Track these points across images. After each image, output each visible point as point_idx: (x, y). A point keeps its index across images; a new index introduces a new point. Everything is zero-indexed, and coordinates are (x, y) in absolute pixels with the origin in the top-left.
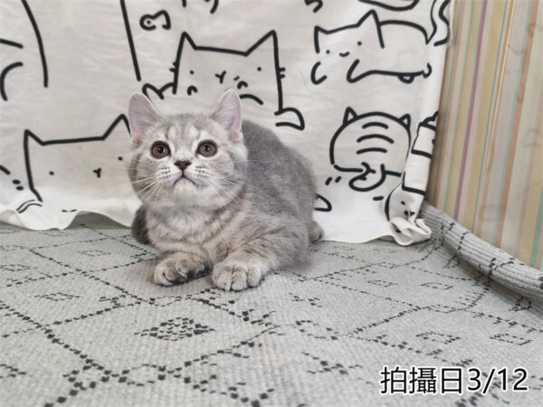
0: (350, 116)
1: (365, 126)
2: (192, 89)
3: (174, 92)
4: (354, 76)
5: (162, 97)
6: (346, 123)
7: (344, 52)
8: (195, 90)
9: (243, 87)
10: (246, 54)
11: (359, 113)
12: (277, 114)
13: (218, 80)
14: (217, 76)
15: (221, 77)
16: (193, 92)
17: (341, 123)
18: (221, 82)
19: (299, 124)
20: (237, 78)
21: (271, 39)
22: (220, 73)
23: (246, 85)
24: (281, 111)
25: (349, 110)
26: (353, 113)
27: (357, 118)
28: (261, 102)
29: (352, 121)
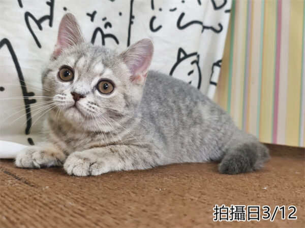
0: (182, 56)
1: (192, 63)
3: (51, 25)
4: (182, 24)
5: (40, 28)
6: (179, 60)
9: (108, 27)
11: (188, 53)
13: (89, 18)
14: (88, 14)
15: (92, 16)
17: (175, 61)
18: (92, 20)
20: (104, 19)
22: (91, 13)
23: (111, 26)
25: (181, 50)
26: (184, 53)
27: (187, 56)
28: (118, 42)
29: (184, 59)
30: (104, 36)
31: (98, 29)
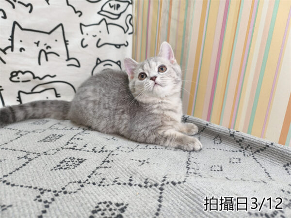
1: (105, 65)
2: (22, 49)
3: (12, 51)
4: (99, 45)
5: (5, 54)
6: (97, 64)
7: (94, 35)
8: (24, 50)
9: (49, 49)
10: (49, 33)
11: (102, 60)
12: (67, 60)
13: (36, 45)
14: (35, 43)
15: (37, 44)
16: (22, 50)
17: (95, 64)
18: (38, 46)
19: (77, 65)
20: (45, 44)
21: (60, 27)
22: (37, 42)
23: (50, 47)
24: (69, 59)
25: (98, 59)
26: (100, 60)
27: (101, 62)
28: (58, 55)
29: (100, 63)
30: (46, 54)
31: (42, 50)
